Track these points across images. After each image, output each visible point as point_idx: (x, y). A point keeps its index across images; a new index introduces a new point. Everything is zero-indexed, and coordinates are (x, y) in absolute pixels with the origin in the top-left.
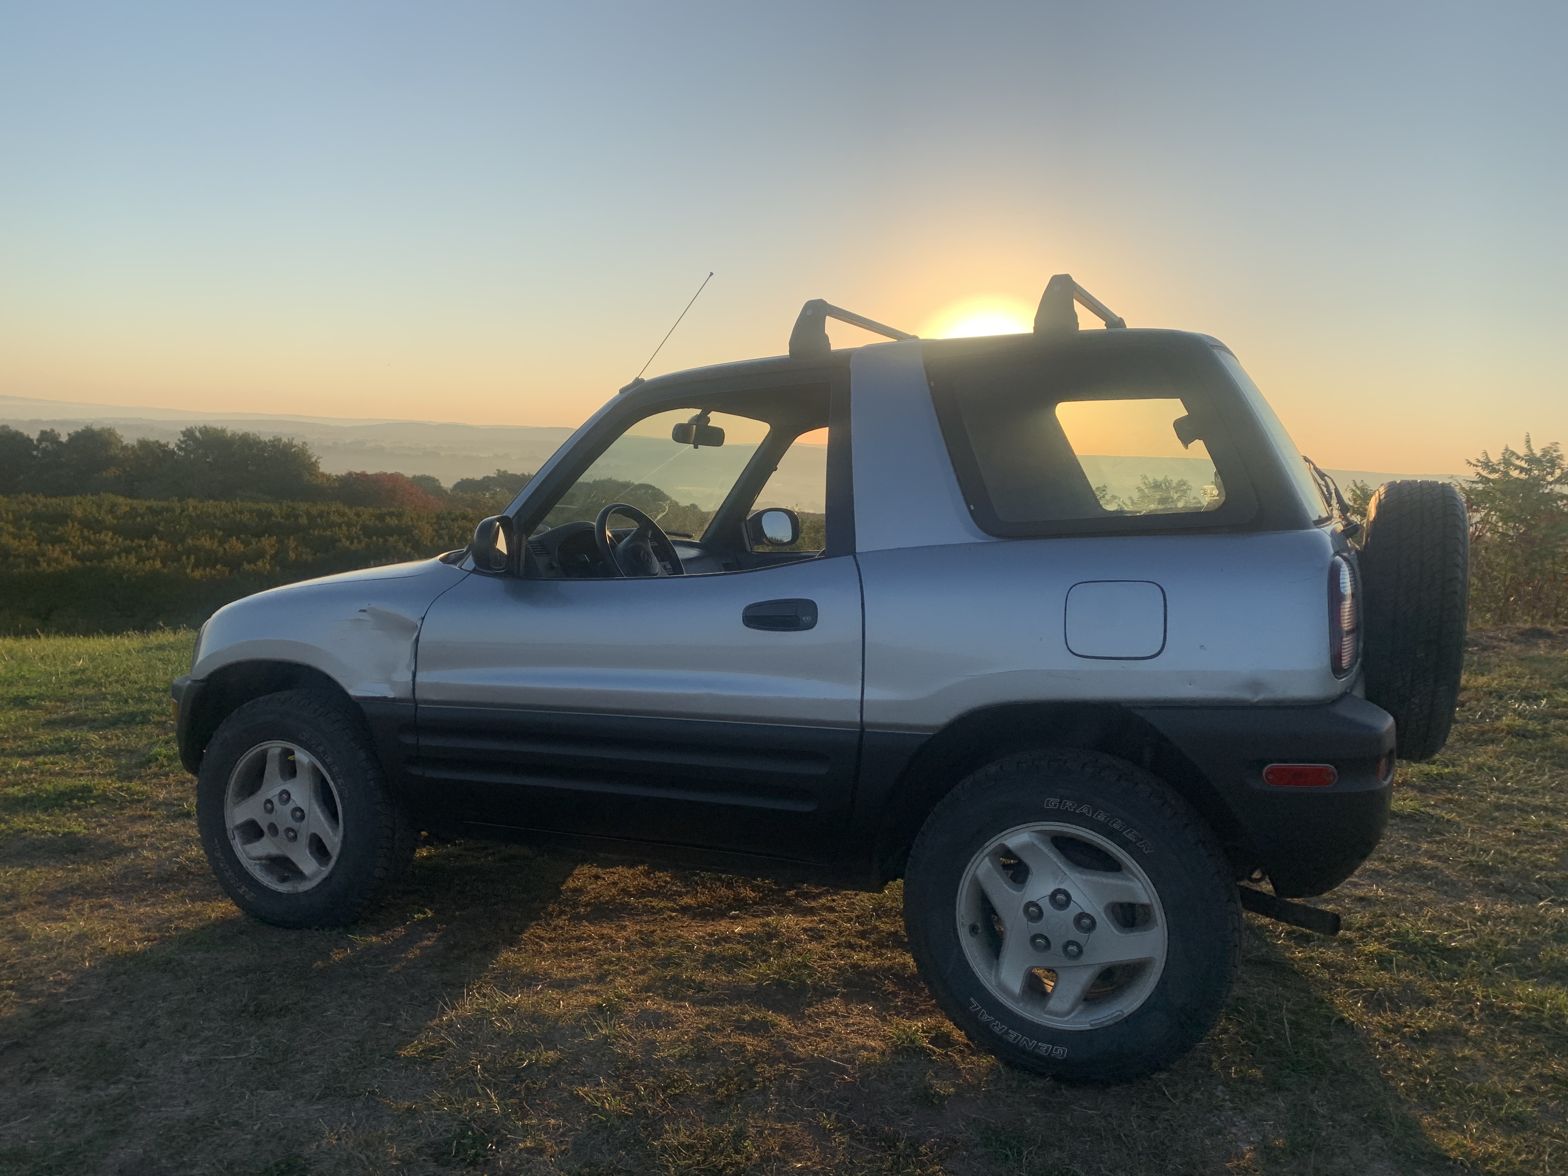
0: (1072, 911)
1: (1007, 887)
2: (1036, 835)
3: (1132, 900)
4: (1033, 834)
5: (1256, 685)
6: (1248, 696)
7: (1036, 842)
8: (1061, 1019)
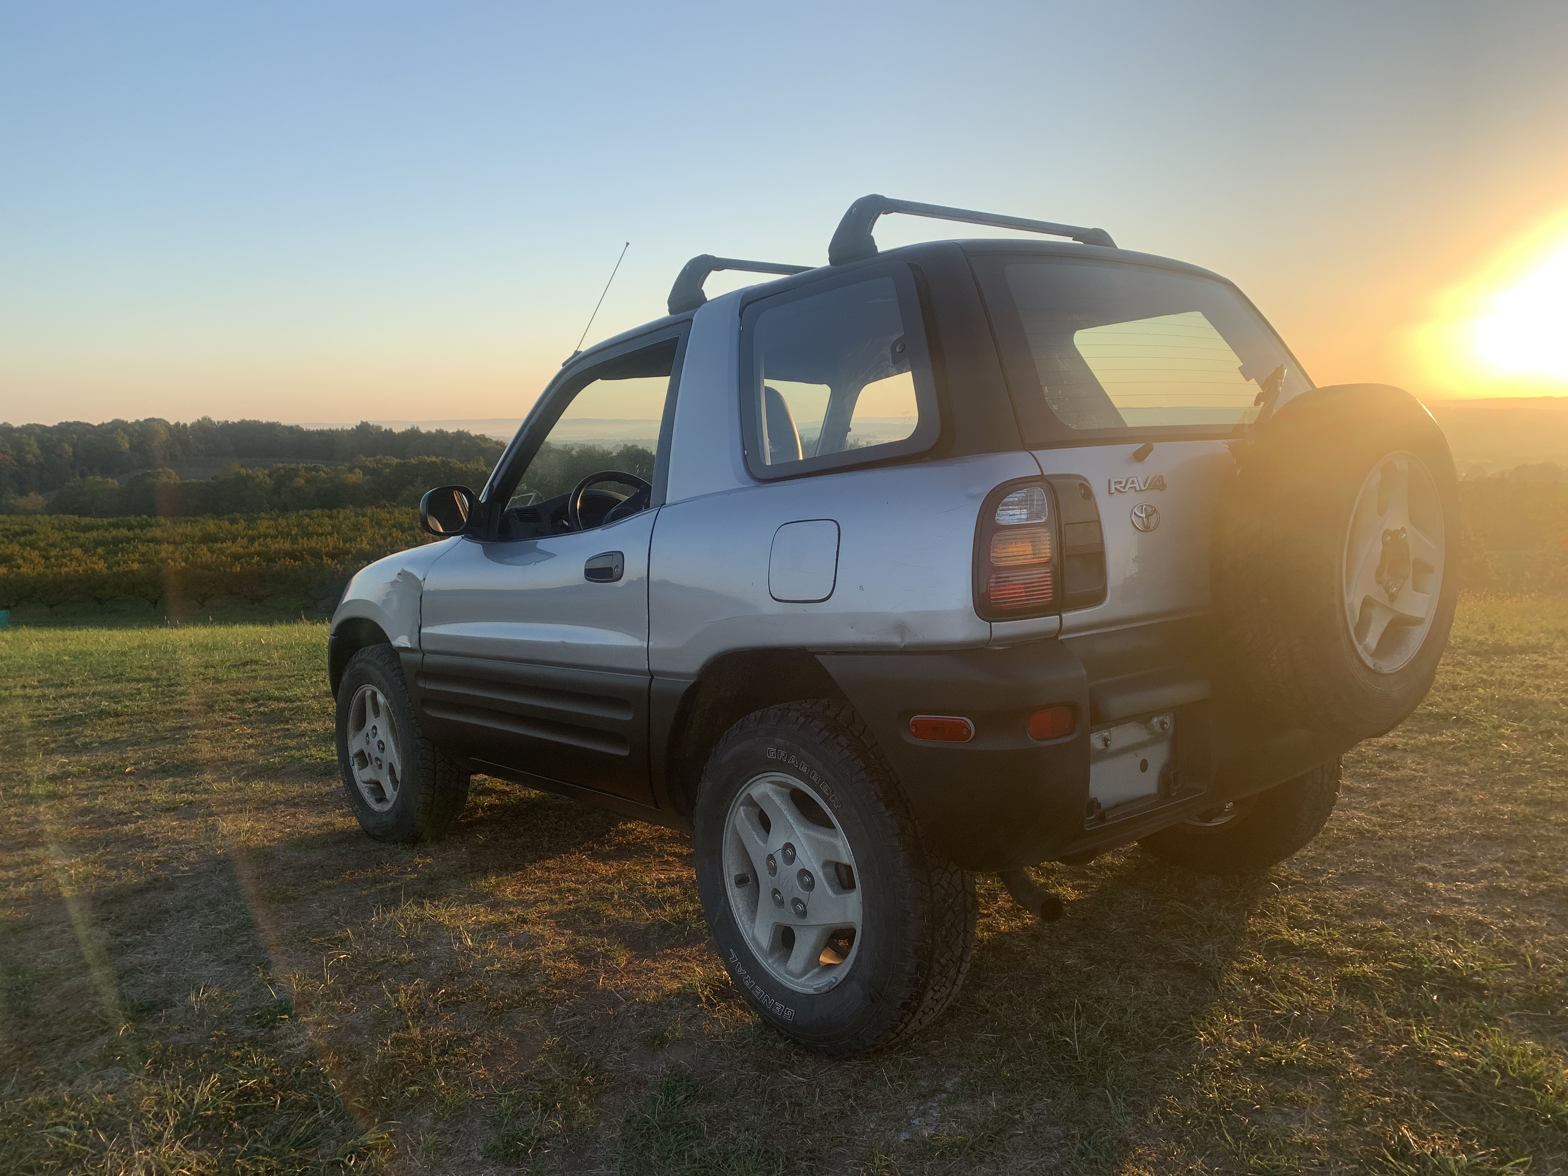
0: (796, 866)
1: (757, 839)
2: (772, 786)
3: (838, 861)
4: (769, 785)
5: (901, 627)
6: (895, 639)
7: (771, 794)
8: (795, 980)
